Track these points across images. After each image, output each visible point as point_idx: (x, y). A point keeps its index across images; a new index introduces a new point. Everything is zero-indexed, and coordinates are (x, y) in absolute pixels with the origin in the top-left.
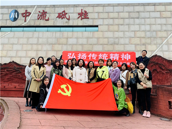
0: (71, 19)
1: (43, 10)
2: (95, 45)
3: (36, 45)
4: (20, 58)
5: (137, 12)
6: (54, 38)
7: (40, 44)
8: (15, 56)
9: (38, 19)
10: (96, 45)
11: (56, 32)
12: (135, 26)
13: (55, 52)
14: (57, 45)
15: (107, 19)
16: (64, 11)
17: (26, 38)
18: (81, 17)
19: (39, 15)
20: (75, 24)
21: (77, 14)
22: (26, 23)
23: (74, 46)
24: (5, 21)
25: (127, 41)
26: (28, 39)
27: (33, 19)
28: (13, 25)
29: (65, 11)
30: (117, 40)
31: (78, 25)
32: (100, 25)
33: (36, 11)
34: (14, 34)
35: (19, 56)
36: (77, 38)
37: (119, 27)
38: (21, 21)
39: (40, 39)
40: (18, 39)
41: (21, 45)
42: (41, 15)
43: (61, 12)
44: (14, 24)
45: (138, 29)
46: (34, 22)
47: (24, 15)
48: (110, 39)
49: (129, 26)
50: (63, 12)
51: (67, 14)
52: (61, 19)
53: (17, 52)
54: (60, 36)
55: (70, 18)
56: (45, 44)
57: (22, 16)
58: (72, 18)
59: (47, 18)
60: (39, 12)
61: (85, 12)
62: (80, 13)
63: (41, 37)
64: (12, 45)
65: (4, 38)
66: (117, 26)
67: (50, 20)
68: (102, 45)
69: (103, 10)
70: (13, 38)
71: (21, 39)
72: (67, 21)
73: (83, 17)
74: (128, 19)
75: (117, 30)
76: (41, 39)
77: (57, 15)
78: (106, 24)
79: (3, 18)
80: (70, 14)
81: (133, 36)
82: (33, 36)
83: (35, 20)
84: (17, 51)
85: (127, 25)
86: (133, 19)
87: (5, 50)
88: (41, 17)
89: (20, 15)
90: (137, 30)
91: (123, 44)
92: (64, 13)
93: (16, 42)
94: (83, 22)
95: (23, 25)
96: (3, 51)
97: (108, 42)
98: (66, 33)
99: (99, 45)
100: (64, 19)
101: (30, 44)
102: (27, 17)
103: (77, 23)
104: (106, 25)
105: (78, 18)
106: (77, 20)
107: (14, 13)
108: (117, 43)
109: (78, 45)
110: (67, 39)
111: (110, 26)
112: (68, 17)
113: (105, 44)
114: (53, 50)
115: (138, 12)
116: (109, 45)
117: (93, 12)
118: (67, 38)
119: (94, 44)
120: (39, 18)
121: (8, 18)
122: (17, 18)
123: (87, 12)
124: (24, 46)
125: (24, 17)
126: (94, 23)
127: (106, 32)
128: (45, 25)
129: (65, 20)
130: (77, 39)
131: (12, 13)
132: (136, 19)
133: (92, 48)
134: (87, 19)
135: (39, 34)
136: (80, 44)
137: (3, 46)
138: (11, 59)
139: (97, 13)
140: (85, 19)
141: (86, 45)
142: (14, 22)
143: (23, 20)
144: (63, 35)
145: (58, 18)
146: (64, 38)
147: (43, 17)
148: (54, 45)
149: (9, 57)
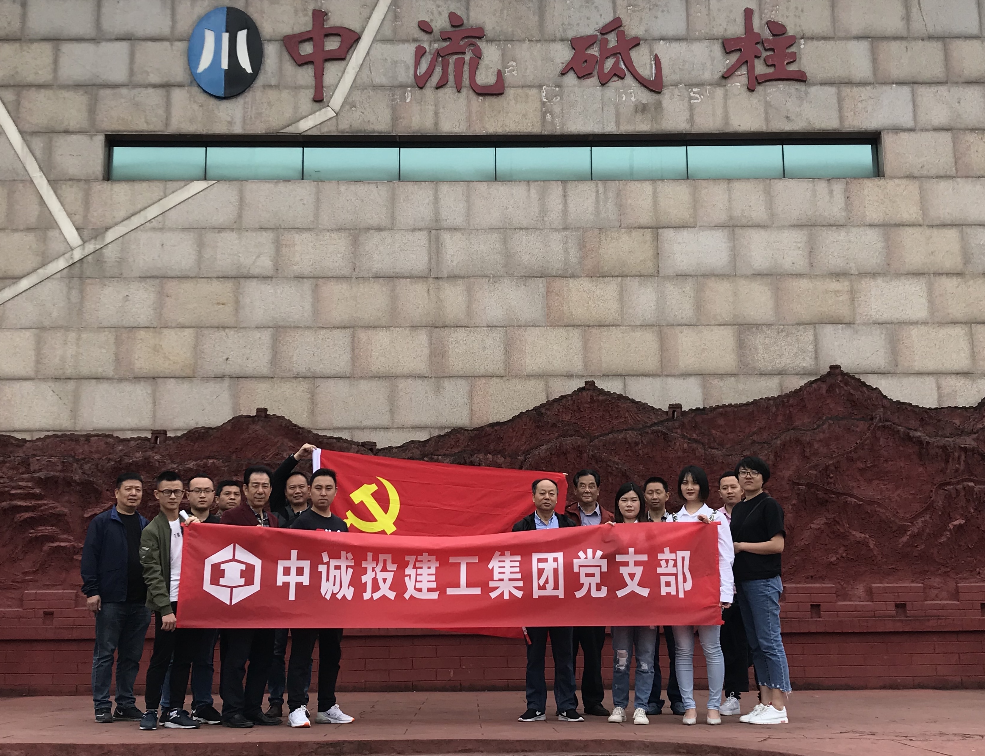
0: (676, 85)
1: (452, 16)
2: (874, 275)
3: (420, 288)
4: (304, 385)
6: (556, 230)
7: (453, 277)
8: (264, 369)
9: (421, 83)
10: (879, 281)
11: (564, 182)
13: (575, 335)
14: (585, 284)
15: (943, 90)
16: (615, 26)
17: (339, 230)
18: (751, 71)
19: (420, 53)
20: (708, 124)
21: (717, 49)
22: (327, 113)
23: (712, 283)
24: (152, 99)
26: (355, 242)
27: (380, 79)
28: (220, 129)
29: (626, 21)
31: (730, 130)
33: (396, 17)
34: (241, 200)
35: (302, 369)
36: (732, 227)
38: (285, 94)
39: (446, 237)
40: (277, 241)
41: (307, 286)
42: (438, 54)
43: (590, 29)
44: (230, 123)
46: (394, 109)
47: (307, 49)
48: (980, 237)
50: (605, 31)
51: (636, 43)
52: (594, 81)
53: (275, 341)
54: (597, 211)
55: (668, 76)
56: (495, 278)
57: (286, 57)
58: (675, 77)
59: (485, 77)
60: (425, 28)
61: (777, 30)
62: (738, 40)
63: (459, 221)
64: (229, 285)
65: (161, 229)
67: (510, 93)
68: (923, 280)
69: (907, 18)
70: (237, 226)
71: (297, 237)
72: (645, 96)
73: (760, 68)
76: (458, 235)
77: (565, 54)
78: (936, 123)
79: (132, 72)
80: (661, 49)
82: (393, 218)
83: (392, 88)
84: (279, 329)
87: (183, 327)
88: (438, 71)
89: (272, 52)
92: (612, 40)
93: (264, 264)
94: (768, 105)
96: (166, 331)
97: (967, 257)
98: (648, 187)
99: (898, 275)
100: (615, 84)
101: (376, 277)
102: (331, 69)
103: (719, 112)
104: (936, 129)
105: (726, 77)
106: (719, 92)
107: (226, 37)
109: (746, 277)
110: (656, 238)
111: (971, 137)
112: (647, 71)
113: (948, 274)
114: (555, 320)
116: (975, 276)
117: (829, 33)
118: (656, 228)
119: (863, 274)
120: (430, 72)
121: (178, 71)
122: (249, 70)
123: (791, 32)
124: (333, 291)
125: (303, 62)
126: (848, 114)
127: (943, 185)
128: (478, 129)
129: (627, 91)
130: (733, 238)
131: (210, 37)
133: (853, 300)
134: (793, 88)
135: (436, 200)
136: (758, 275)
137: (162, 295)
138: (235, 397)
139: (864, 45)
140: (781, 85)
141: (799, 275)
142: (225, 105)
143: (297, 88)
144: (620, 207)
145: (571, 79)
146: (631, 228)
147: (460, 64)
148: (558, 284)
149: (220, 377)
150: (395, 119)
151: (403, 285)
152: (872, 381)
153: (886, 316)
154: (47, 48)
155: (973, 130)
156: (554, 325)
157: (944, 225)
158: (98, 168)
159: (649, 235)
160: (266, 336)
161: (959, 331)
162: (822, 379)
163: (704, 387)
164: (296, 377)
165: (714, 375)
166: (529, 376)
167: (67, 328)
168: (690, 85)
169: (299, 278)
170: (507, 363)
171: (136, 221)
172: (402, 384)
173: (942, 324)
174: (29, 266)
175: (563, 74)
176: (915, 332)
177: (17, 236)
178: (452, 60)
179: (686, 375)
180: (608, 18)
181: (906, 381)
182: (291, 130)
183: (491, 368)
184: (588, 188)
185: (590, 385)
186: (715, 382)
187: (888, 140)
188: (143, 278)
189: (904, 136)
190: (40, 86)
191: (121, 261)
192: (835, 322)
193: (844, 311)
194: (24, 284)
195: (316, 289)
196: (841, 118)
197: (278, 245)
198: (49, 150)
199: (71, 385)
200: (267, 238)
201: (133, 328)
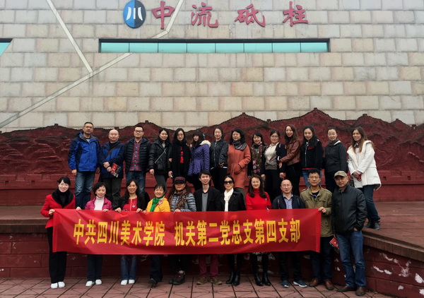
0: (269, 25)
1: (202, 3)
2: (327, 81)
3: (193, 85)
4: (159, 114)
5: (410, 10)
6: (233, 68)
7: (203, 82)
8: (147, 109)
9: (193, 24)
10: (329, 83)
11: (236, 53)
12: (409, 40)
13: (239, 98)
14: (242, 84)
15: (348, 26)
16: (251, 7)
17: (169, 67)
18: (291, 20)
19: (193, 15)
20: (278, 36)
21: (281, 13)
22: (165, 33)
23: (279, 84)
24: (113, 28)
25: (393, 73)
26: (174, 71)
27: (181, 22)
28: (133, 37)
29: (254, 5)
30: (372, 71)
31: (285, 38)
32: (335, 38)
33: (186, 3)
34: (140, 58)
35: (158, 109)
36: (286, 67)
37: (374, 42)
38: (153, 27)
39: (201, 69)
40: (151, 71)
41: (160, 83)
42: (198, 15)
43: (244, 7)
44: (136, 35)
45: (415, 48)
46: (185, 31)
47: (159, 13)
48: (358, 70)
49: (395, 42)
50: (248, 8)
51: (257, 12)
52: (245, 23)
53: (150, 101)
54: (246, 62)
55: (267, 21)
56: (215, 82)
57: (153, 15)
58: (269, 22)
59: (212, 22)
60: (194, 7)
61: (299, 8)
62: (287, 11)
63: (205, 65)
64: (137, 84)
65: (116, 67)
66: (371, 40)
67: (220, 27)
68: (341, 83)
69: (338, 4)
70: (139, 66)
71: (156, 70)
72: (260, 28)
73: (294, 19)
74: (393, 26)
75: (371, 49)
76: (204, 69)
77: (236, 15)
78: (346, 36)
79: (106, 20)
80: (264, 13)
81: (405, 62)
82: (185, 64)
83: (185, 25)
84: (152, 97)
85: (391, 38)
86: (402, 26)
87: (123, 96)
88: (198, 20)
89: (148, 14)
90: (413, 50)
91: (386, 81)
92: (250, 10)
93: (147, 78)
94: (296, 30)
95: (159, 36)
96: (118, 98)
97: (355, 75)
98: (261, 55)
99: (334, 81)
100: (251, 24)
101: (180, 82)
102: (166, 20)
103: (282, 32)
104: (346, 38)
105: (284, 22)
106: (282, 26)
107: (135, 9)
108: (374, 77)
109: (289, 82)
110: (263, 70)
111: (357, 40)
112: (260, 20)
113: (349, 81)
114: (234, 95)
115: (413, 10)
116: (357, 81)
117: (315, 9)
118: (263, 67)
119: (324, 81)
120: (196, 20)
121: (121, 20)
122: (141, 19)
123: (303, 8)
124: (167, 86)
125: (158, 17)
126: (320, 33)
127: (348, 54)
128: (210, 38)
129: (255, 26)
130: (286, 70)
131: (130, 9)
132: (409, 26)
133: (321, 88)
134: (304, 25)
135: (198, 59)
136: (293, 81)
137: (117, 87)
138: (139, 117)
139: (325, 12)
140: (300, 24)
141: (305, 81)
142: (135, 30)
143: (156, 25)
144: (252, 60)
145: (238, 22)
146: (256, 67)
147: (205, 18)
148: (235, 84)
149: (134, 111)
150: (186, 34)
151: (188, 84)
152: (326, 112)
153: (331, 93)
154: (81, 12)
155: (357, 38)
156: (233, 96)
157: (348, 66)
158: (97, 49)
159: (261, 69)
160: (148, 99)
161: (352, 98)
162: (312, 112)
163: (277, 114)
164: (157, 111)
165: (280, 111)
166: (226, 111)
167: (88, 97)
168: (273, 25)
169: (157, 82)
170: (219, 108)
171: (109, 65)
172: (188, 113)
173: (347, 96)
174: (77, 78)
175: (235, 21)
176: (339, 98)
177: (73, 69)
178: (202, 17)
179: (272, 111)
180: (249, 4)
181: (336, 112)
182: (155, 38)
183: (215, 109)
184: (243, 55)
185: (244, 113)
186: (281, 113)
187: (332, 41)
188: (111, 82)
189: (337, 40)
190: (79, 24)
191: (105, 77)
192: (316, 95)
193: (318, 92)
194: (75, 83)
195: (162, 85)
196: (318, 34)
197: (151, 72)
198: (82, 43)
199: (90, 113)
200: (148, 70)
201: (108, 97)
